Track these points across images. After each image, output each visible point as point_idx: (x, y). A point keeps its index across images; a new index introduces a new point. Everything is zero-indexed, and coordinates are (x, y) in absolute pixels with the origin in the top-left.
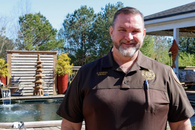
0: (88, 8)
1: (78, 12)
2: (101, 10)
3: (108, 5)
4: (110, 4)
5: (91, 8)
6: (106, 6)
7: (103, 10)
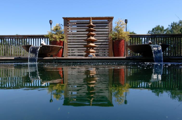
0: (160, 26)
1: (154, 29)
2: (168, 27)
3: (173, 23)
4: (174, 23)
5: (162, 26)
6: (172, 24)
7: (170, 26)
